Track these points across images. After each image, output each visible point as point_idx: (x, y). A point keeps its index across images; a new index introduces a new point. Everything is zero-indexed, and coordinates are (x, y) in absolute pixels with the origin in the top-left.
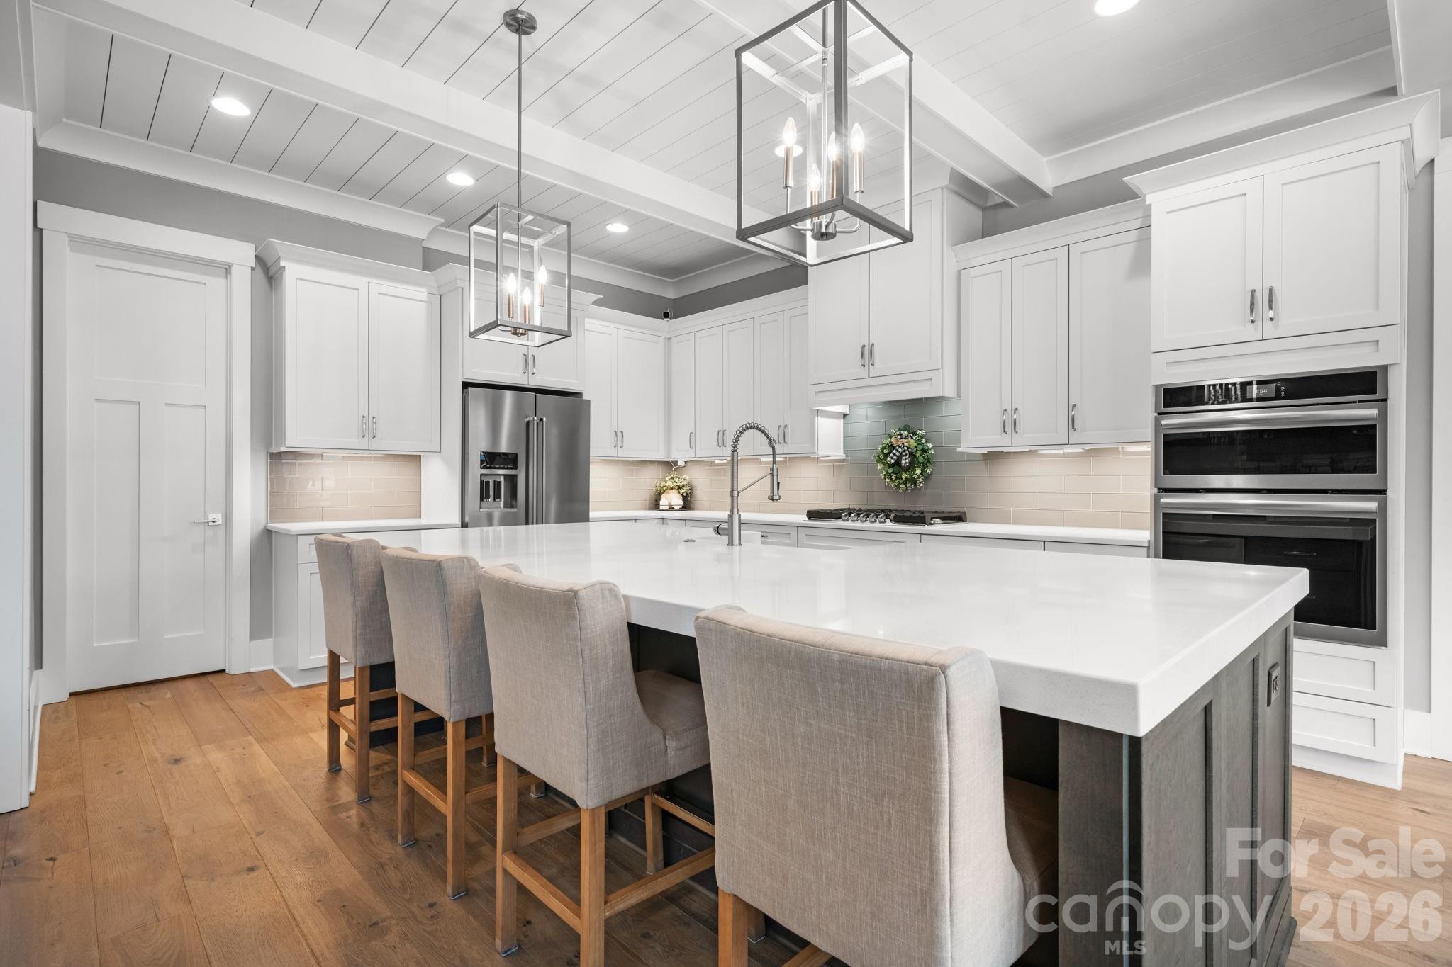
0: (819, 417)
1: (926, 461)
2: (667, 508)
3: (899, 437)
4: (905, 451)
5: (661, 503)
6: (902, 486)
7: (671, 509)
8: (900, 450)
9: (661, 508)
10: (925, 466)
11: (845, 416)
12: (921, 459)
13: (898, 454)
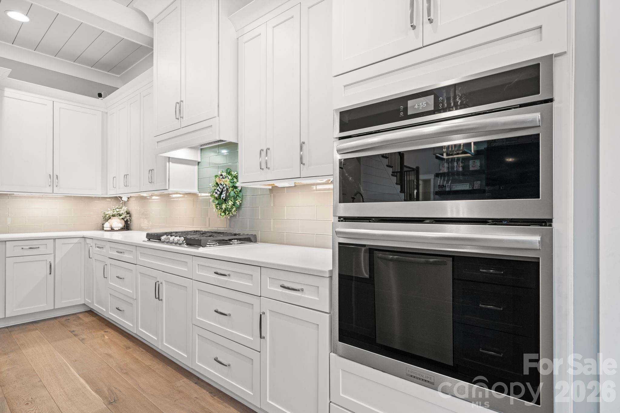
0: (170, 163)
1: (236, 195)
2: (109, 229)
3: (221, 177)
4: (224, 188)
5: (105, 226)
6: (223, 214)
7: (112, 230)
8: (221, 187)
9: (105, 229)
10: (235, 198)
11: (199, 163)
12: (232, 194)
13: (220, 190)
